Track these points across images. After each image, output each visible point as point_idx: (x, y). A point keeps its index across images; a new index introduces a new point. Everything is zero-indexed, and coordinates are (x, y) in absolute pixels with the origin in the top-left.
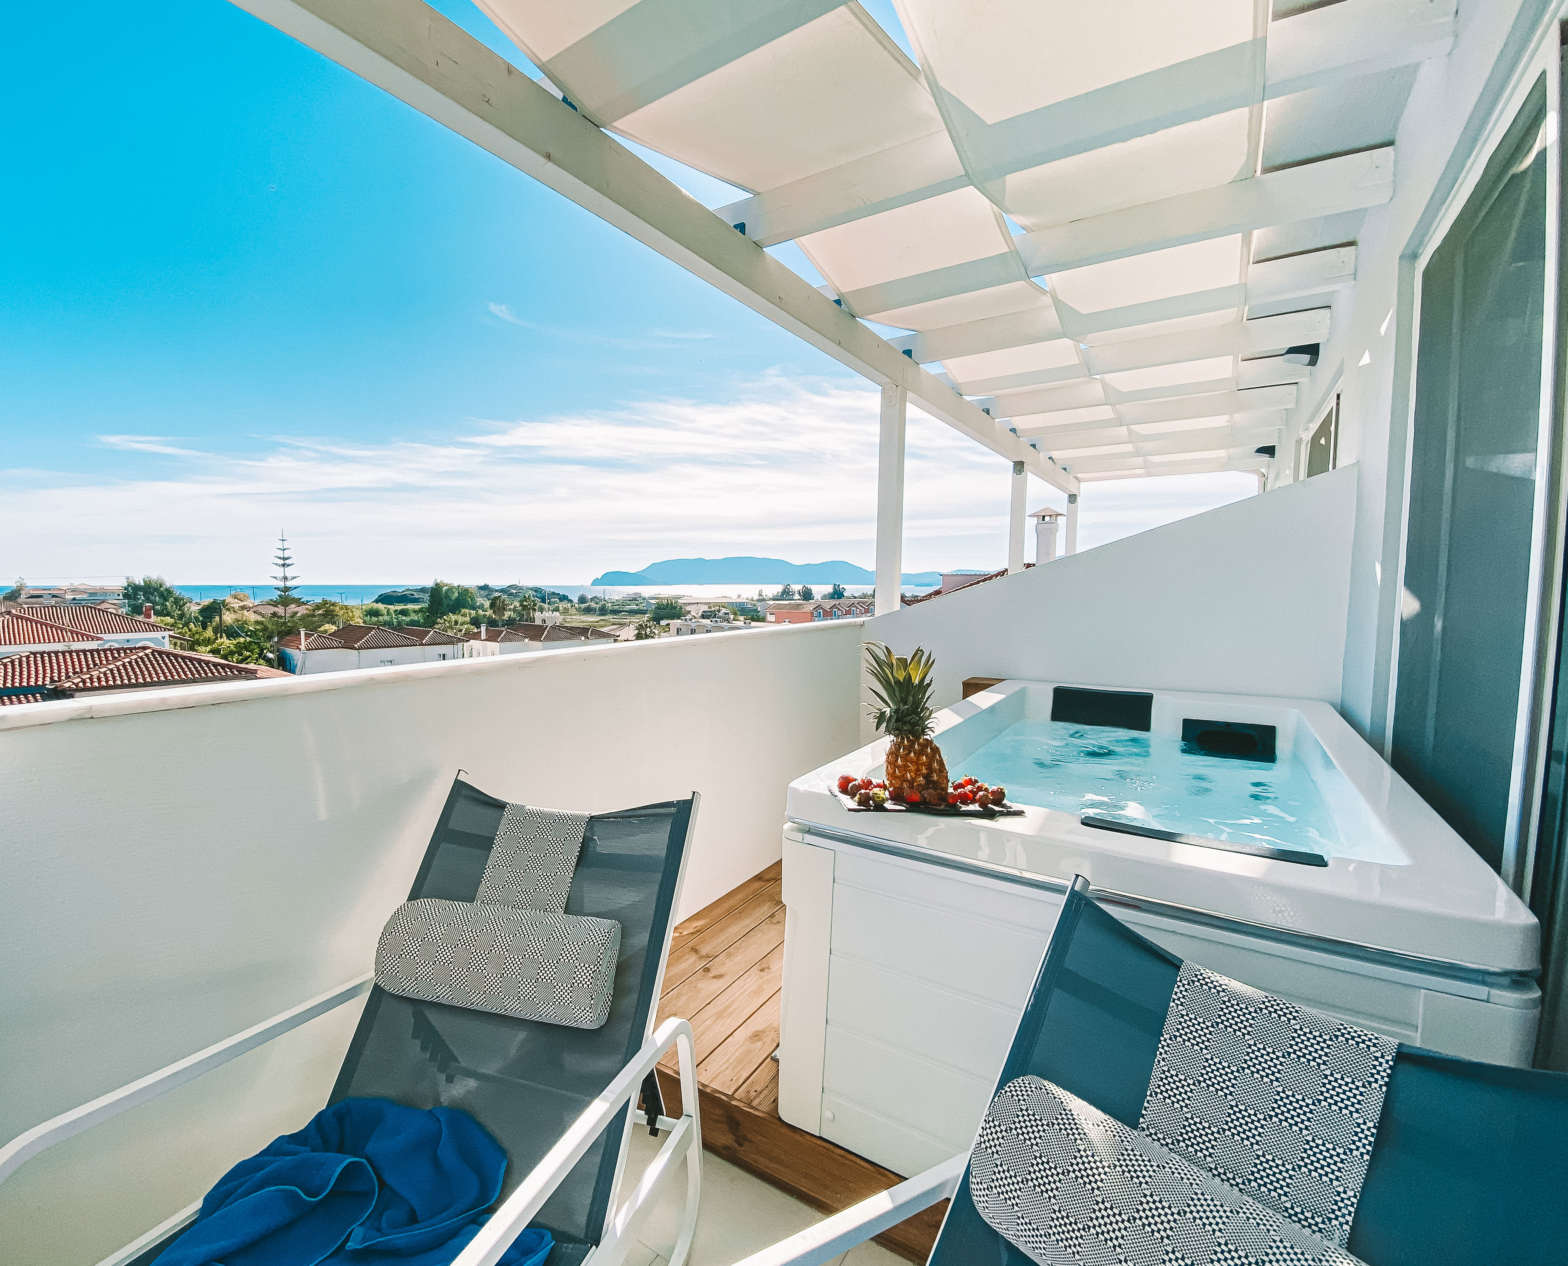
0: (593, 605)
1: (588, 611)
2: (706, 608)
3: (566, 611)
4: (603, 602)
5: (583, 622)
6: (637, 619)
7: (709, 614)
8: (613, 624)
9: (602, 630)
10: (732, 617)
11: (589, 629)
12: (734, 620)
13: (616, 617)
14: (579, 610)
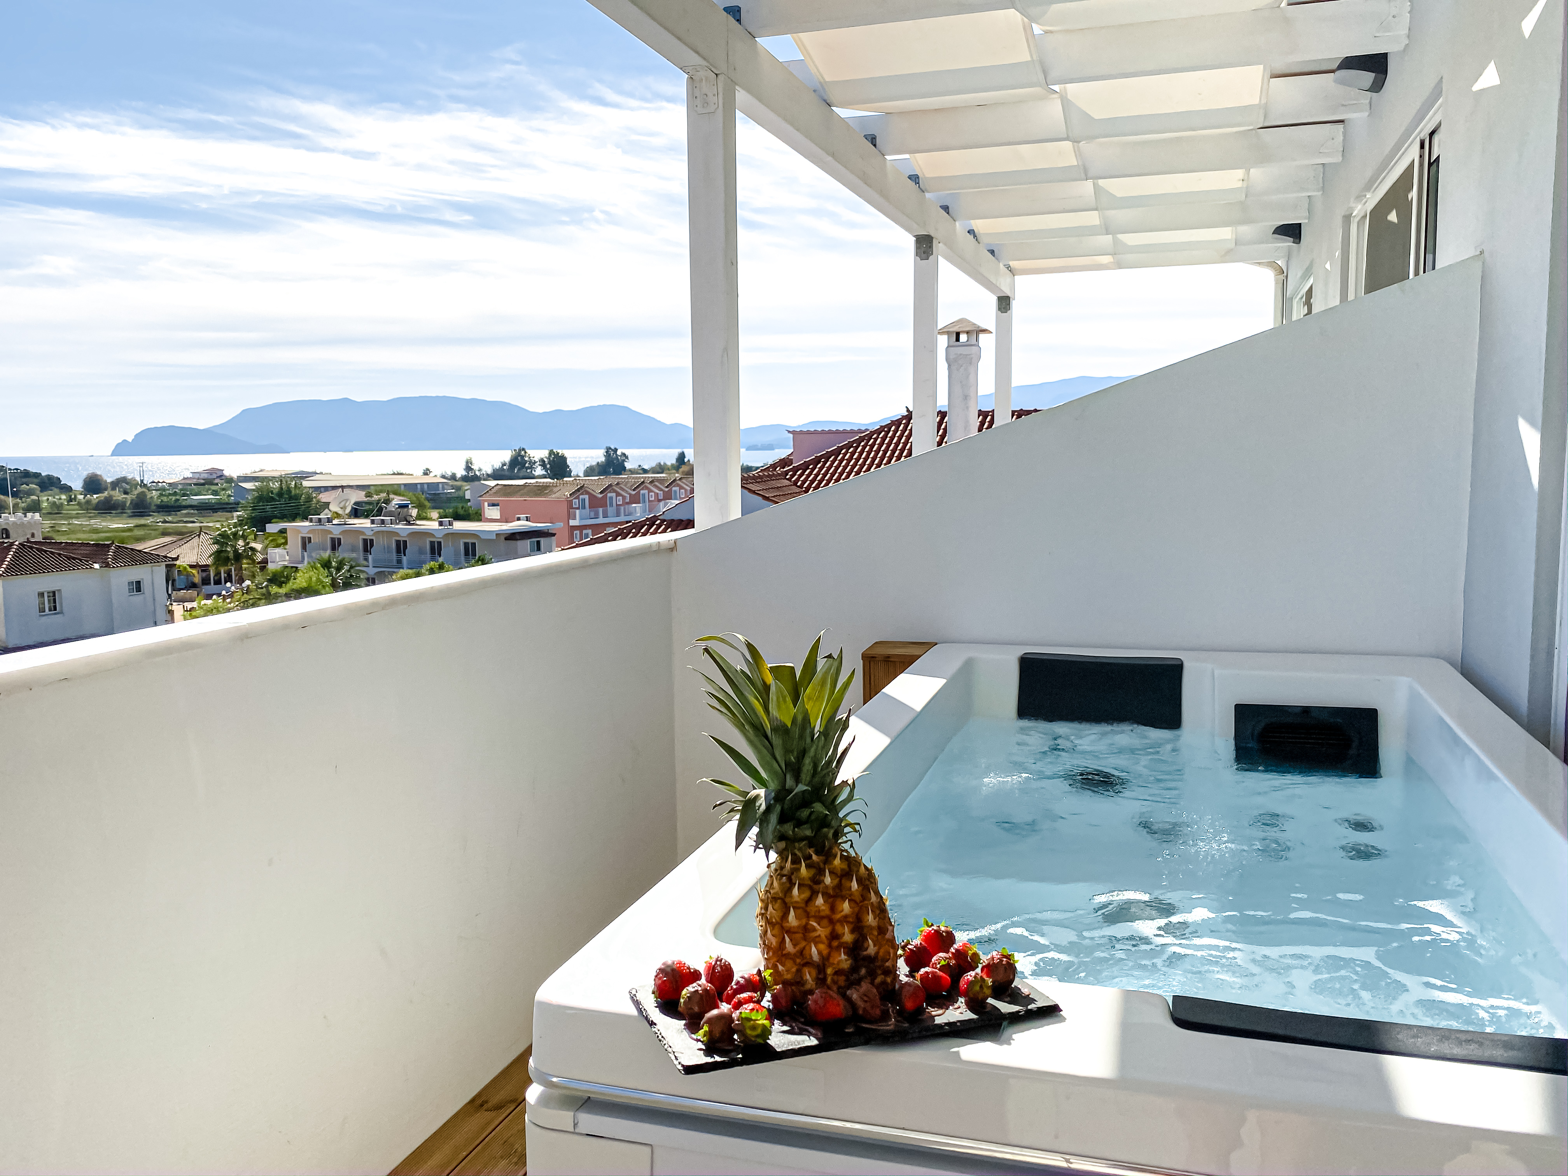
0: (118, 496)
1: (108, 508)
2: (360, 496)
3: (56, 510)
4: (139, 489)
5: (96, 531)
6: (217, 524)
7: (367, 507)
8: (165, 534)
9: (139, 547)
10: (414, 512)
11: (109, 546)
12: (420, 517)
13: (170, 518)
14: (86, 506)
